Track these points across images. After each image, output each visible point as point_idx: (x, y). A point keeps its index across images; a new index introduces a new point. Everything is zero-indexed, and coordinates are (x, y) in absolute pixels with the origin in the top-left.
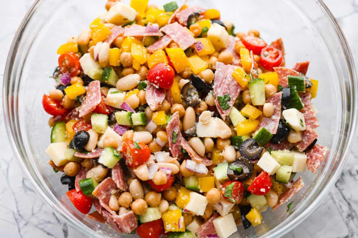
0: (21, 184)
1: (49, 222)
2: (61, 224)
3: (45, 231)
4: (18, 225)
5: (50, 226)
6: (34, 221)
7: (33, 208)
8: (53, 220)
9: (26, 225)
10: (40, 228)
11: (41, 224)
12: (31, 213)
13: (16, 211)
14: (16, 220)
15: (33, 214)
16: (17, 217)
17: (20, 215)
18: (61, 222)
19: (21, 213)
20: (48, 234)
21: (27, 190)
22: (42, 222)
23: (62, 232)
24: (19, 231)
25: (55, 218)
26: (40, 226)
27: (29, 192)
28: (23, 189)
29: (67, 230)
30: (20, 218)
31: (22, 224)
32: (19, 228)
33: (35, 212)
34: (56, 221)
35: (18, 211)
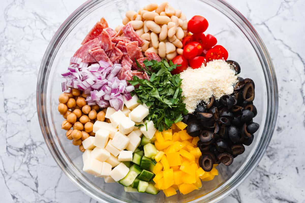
0: (5, 151)
1: (25, 177)
2: (33, 178)
3: (23, 183)
4: (5, 179)
5: (26, 179)
6: (15, 176)
7: (14, 167)
8: (28, 176)
9: (10, 178)
10: (19, 181)
11: (20, 178)
12: (13, 171)
13: (2, 169)
14: (3, 175)
15: (14, 171)
16: (4, 173)
17: (6, 172)
18: (33, 177)
19: (6, 170)
20: (25, 185)
21: (10, 154)
22: (21, 177)
23: (34, 184)
24: (5, 183)
25: (29, 175)
26: (20, 180)
27: (11, 156)
28: (7, 154)
29: (38, 182)
30: (6, 174)
31: (7, 178)
32: (5, 181)
33: (16, 170)
34: (30, 176)
35: (4, 169)
